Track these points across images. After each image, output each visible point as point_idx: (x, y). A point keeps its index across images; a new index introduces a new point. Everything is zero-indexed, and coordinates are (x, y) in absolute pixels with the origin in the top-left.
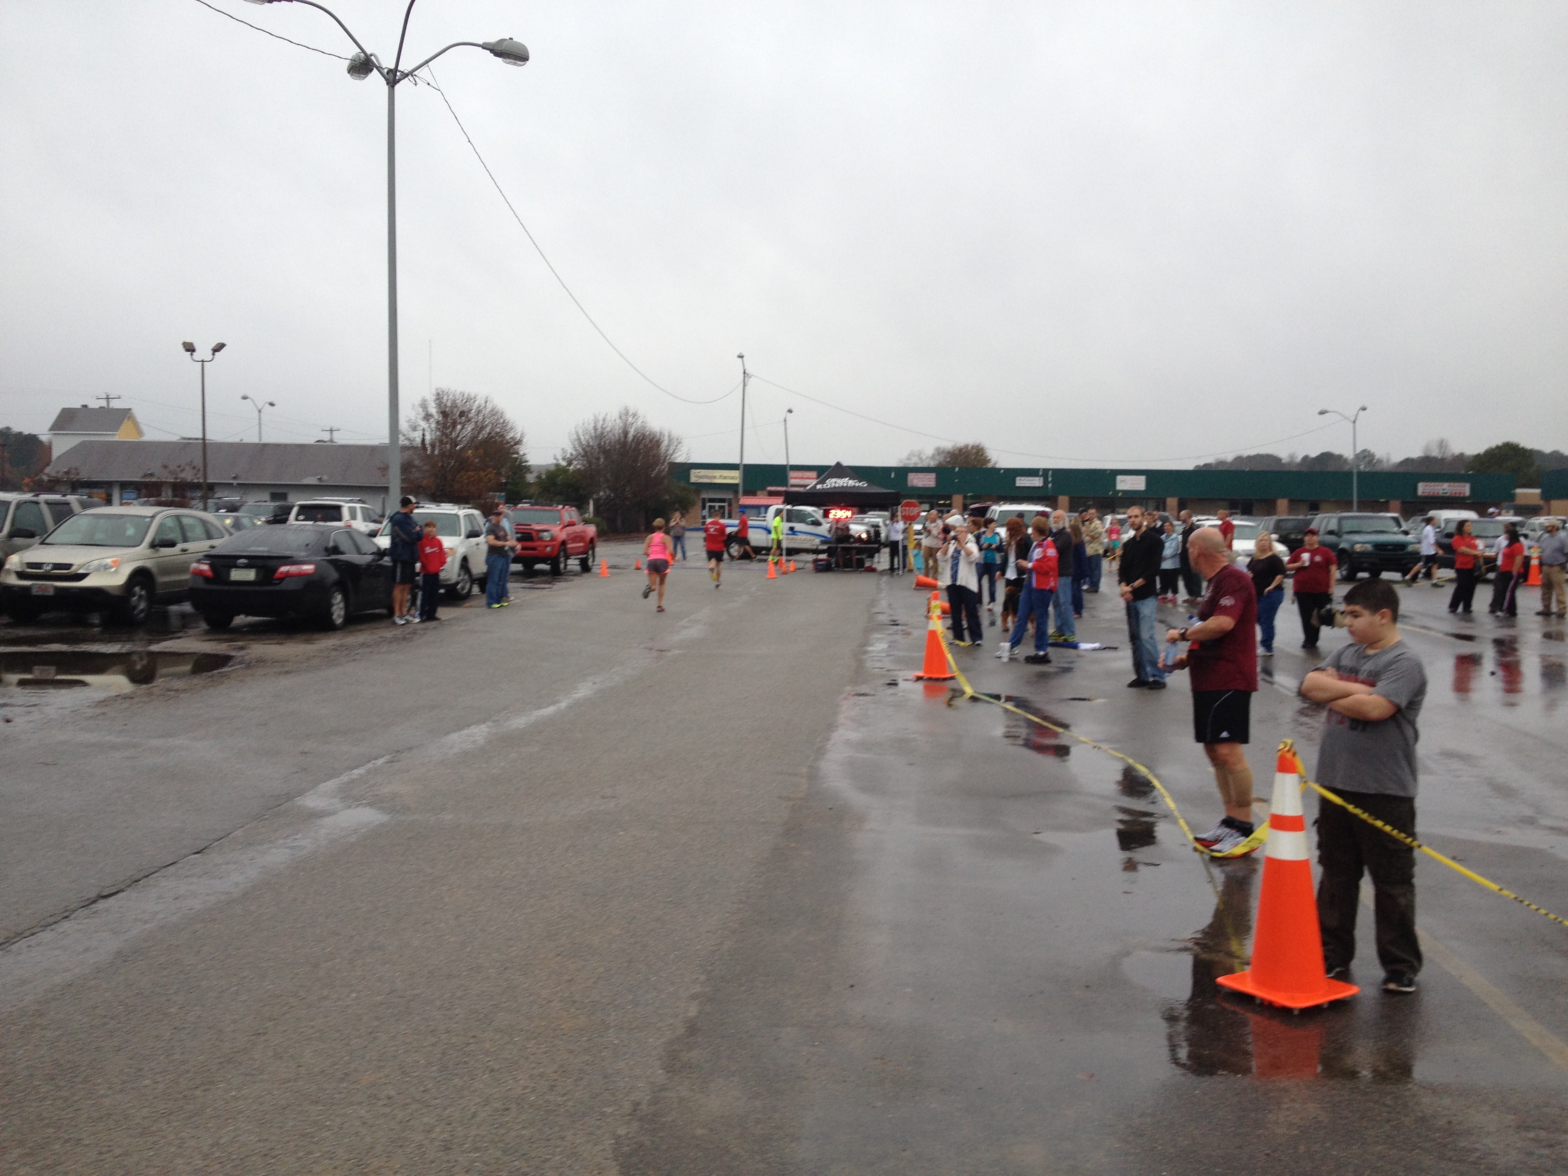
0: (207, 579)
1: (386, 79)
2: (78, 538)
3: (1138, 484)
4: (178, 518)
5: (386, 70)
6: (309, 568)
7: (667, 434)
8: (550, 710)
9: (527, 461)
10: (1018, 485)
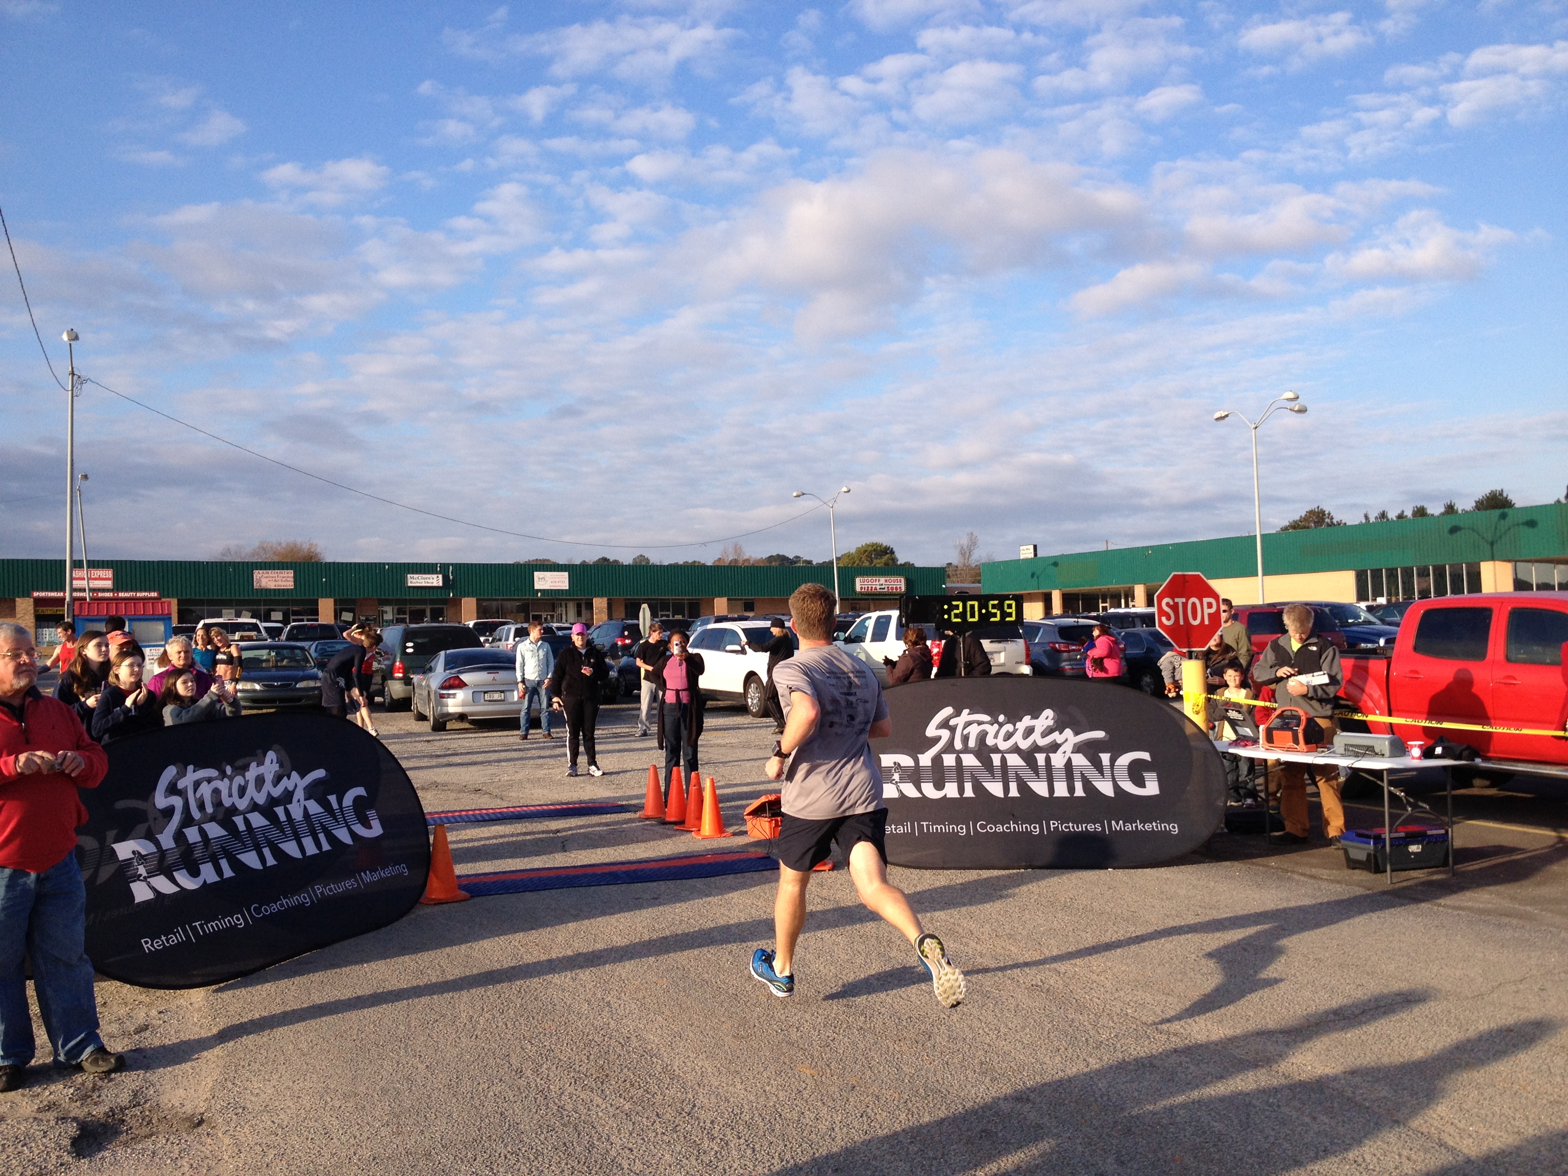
3: (558, 581)
10: (409, 584)
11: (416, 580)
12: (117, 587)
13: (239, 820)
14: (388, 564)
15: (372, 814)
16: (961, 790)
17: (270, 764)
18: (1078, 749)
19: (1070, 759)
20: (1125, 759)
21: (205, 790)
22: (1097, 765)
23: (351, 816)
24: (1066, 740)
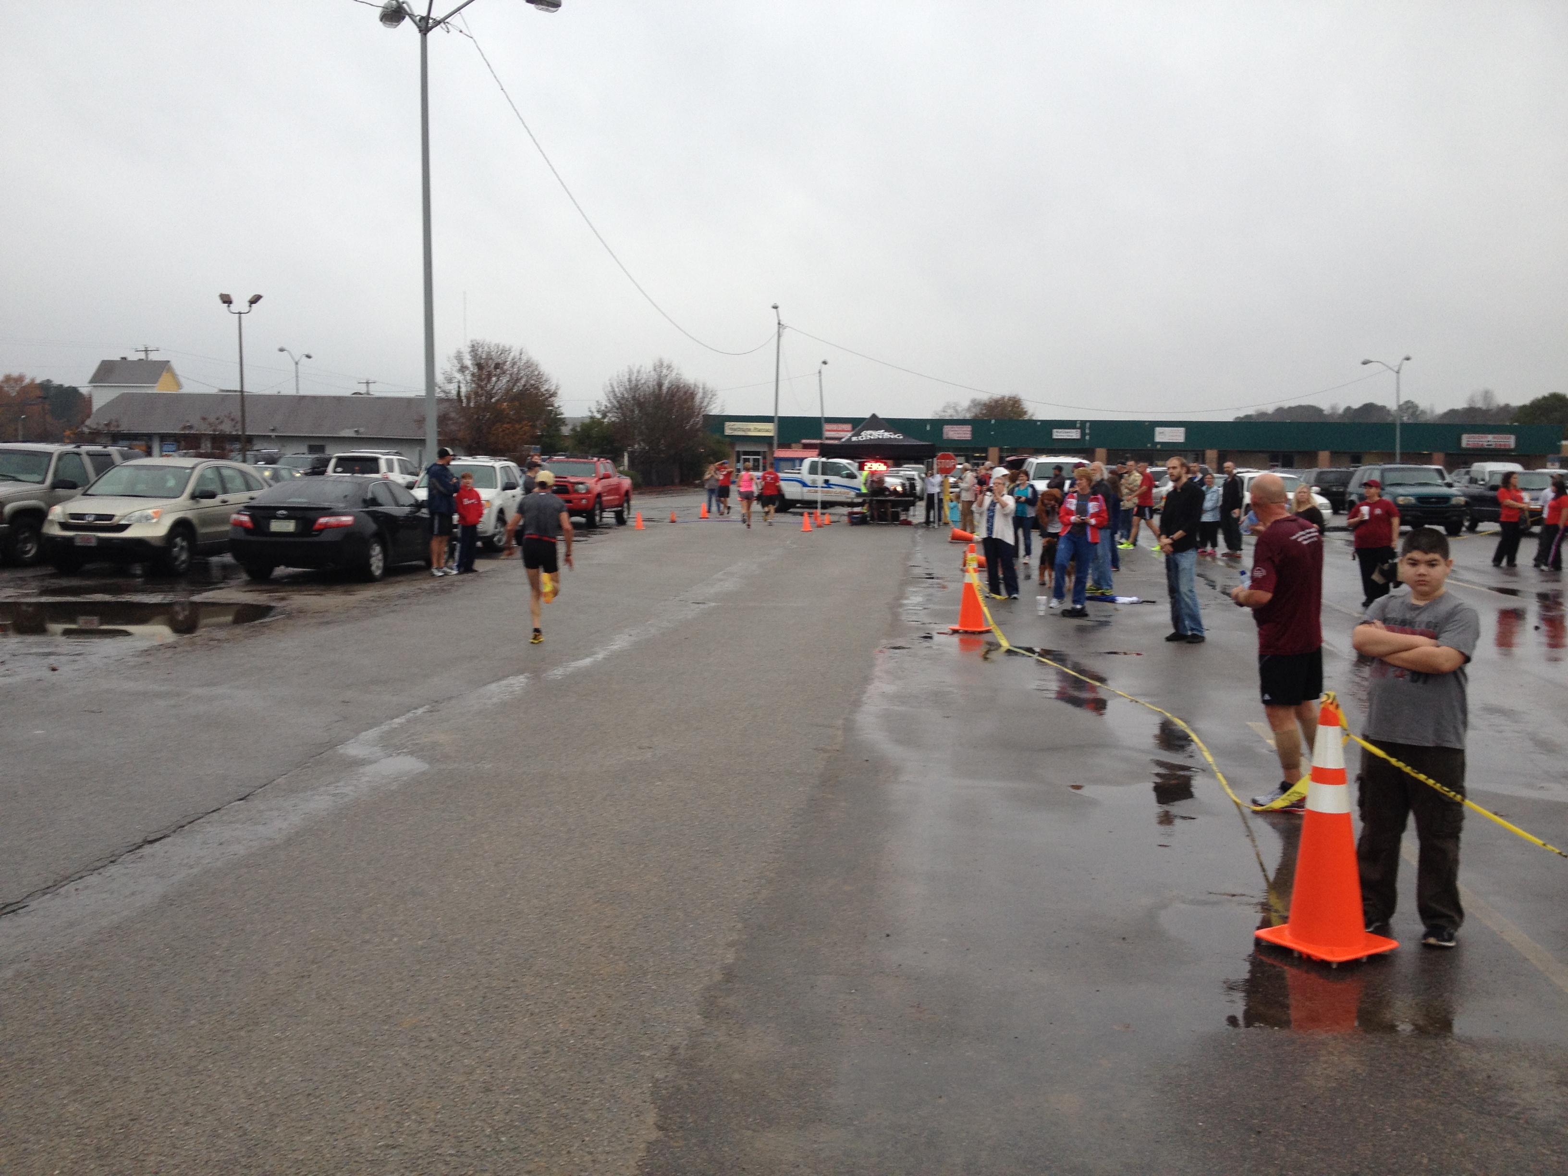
0: (247, 530)
1: (419, 27)
2: (120, 489)
3: (1178, 436)
4: (218, 469)
5: (418, 18)
6: (347, 519)
7: (701, 386)
8: (587, 662)
9: (562, 414)
10: (1055, 437)
11: (1059, 434)
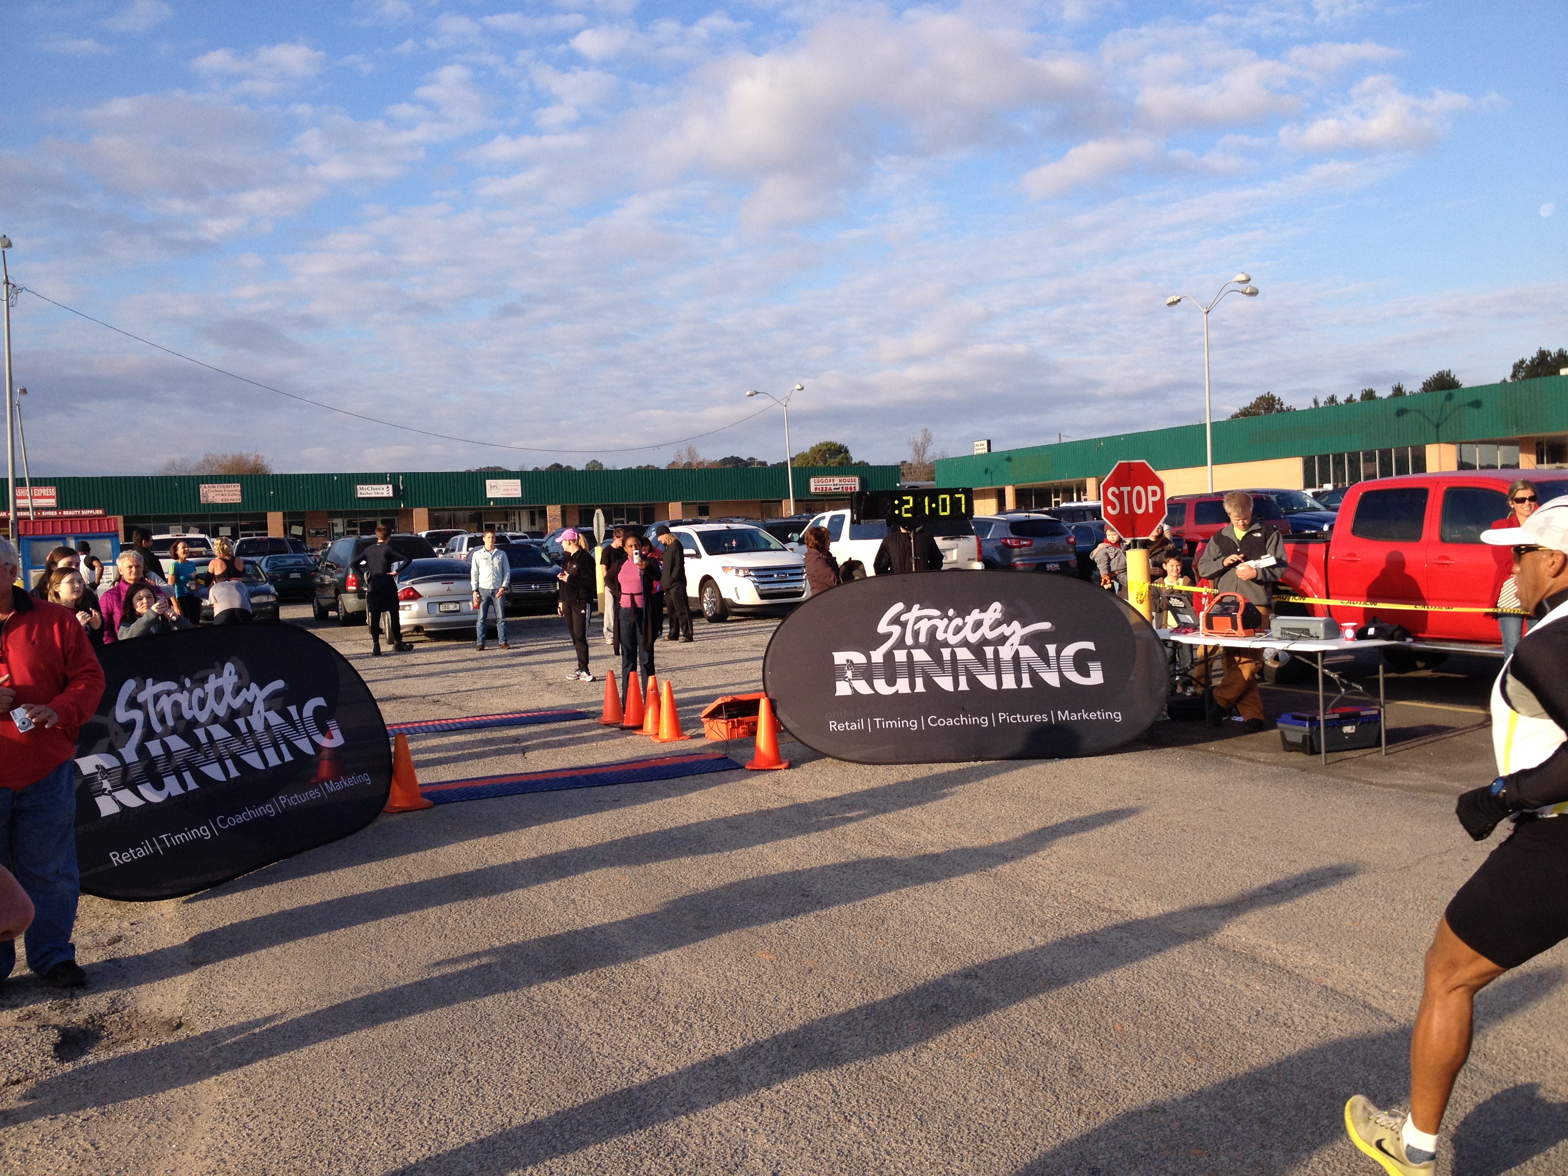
3: (513, 489)
10: (359, 496)
11: (365, 491)
12: (61, 505)
13: (200, 733)
14: (337, 475)
15: (332, 724)
16: (912, 685)
17: (229, 676)
18: (1025, 641)
19: (1017, 652)
20: (1070, 650)
21: (165, 703)
22: (1043, 655)
23: (312, 726)
24: (1014, 633)
